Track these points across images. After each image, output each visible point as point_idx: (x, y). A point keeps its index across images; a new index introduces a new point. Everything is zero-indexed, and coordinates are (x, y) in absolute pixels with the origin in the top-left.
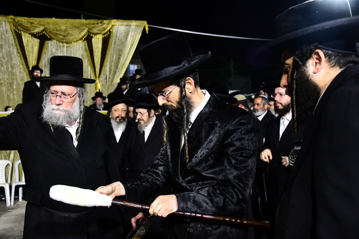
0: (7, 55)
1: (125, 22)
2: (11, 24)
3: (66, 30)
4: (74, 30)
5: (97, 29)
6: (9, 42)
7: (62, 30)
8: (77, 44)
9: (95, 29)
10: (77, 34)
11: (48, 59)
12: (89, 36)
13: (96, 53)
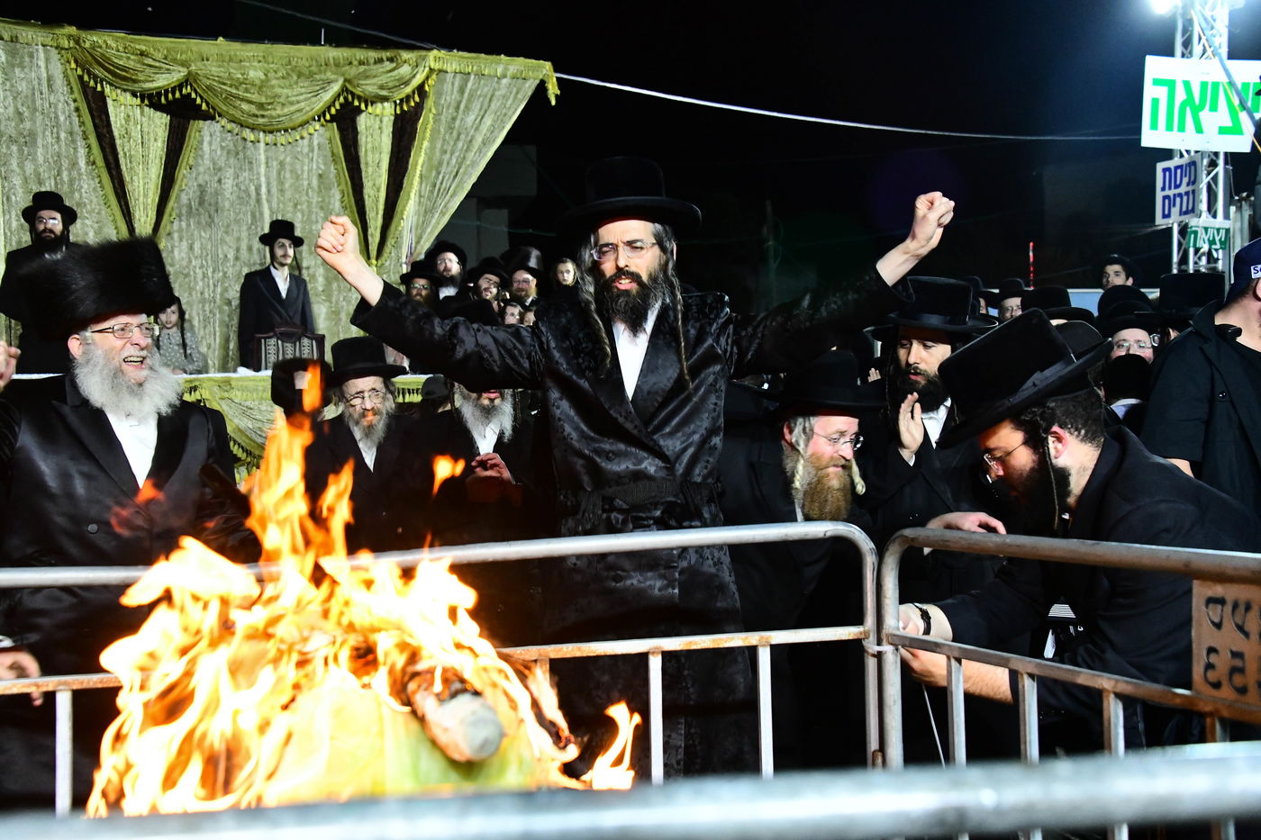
1: (477, 59)
2: (68, 56)
3: (262, 87)
4: (296, 82)
5: (377, 81)
6: (57, 124)
7: (252, 85)
8: (305, 134)
9: (368, 82)
10: (306, 100)
11: (200, 186)
12: (347, 105)
13: (370, 170)
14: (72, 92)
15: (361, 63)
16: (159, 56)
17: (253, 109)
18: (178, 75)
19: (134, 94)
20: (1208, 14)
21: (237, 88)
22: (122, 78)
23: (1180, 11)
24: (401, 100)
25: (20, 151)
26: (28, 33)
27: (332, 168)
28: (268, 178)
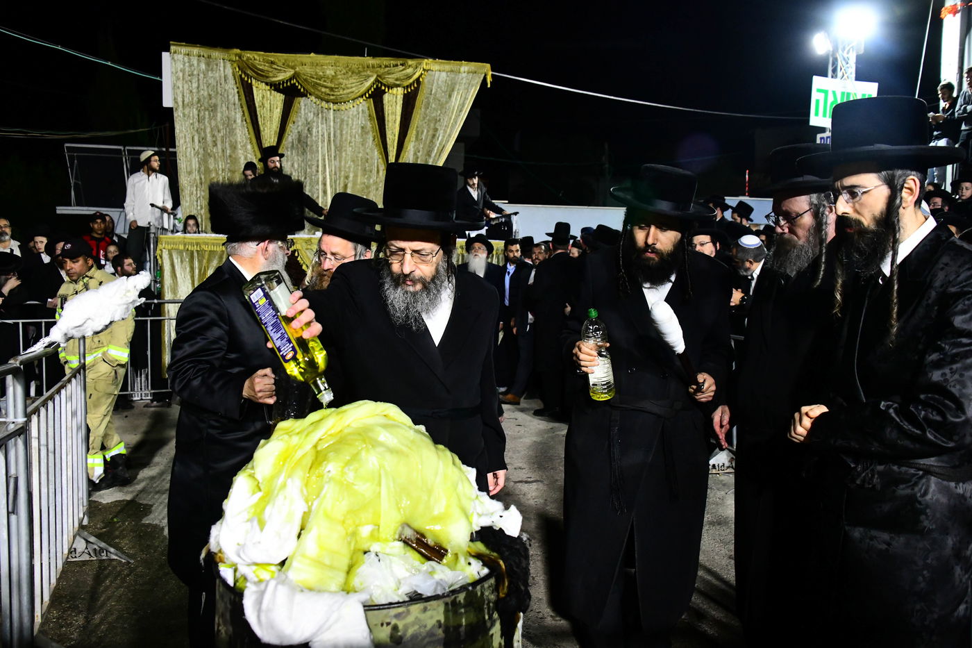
0: (224, 124)
1: (450, 64)
2: (235, 65)
3: (334, 77)
4: (351, 76)
5: (395, 76)
6: (228, 100)
7: (328, 78)
8: (355, 105)
9: (390, 76)
10: (356, 86)
11: (299, 132)
12: (378, 89)
13: (390, 124)
14: (236, 83)
15: (386, 66)
16: (280, 64)
17: (327, 91)
18: (290, 73)
19: (267, 84)
20: (846, 55)
21: (320, 80)
22: (261, 76)
23: (831, 53)
24: (407, 86)
25: (209, 115)
26: (216, 54)
27: (369, 123)
28: (334, 128)
